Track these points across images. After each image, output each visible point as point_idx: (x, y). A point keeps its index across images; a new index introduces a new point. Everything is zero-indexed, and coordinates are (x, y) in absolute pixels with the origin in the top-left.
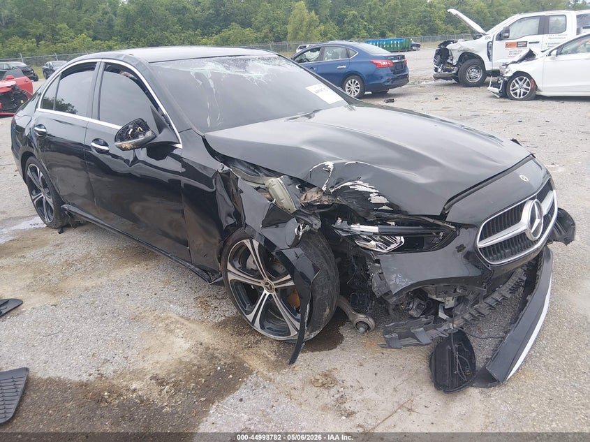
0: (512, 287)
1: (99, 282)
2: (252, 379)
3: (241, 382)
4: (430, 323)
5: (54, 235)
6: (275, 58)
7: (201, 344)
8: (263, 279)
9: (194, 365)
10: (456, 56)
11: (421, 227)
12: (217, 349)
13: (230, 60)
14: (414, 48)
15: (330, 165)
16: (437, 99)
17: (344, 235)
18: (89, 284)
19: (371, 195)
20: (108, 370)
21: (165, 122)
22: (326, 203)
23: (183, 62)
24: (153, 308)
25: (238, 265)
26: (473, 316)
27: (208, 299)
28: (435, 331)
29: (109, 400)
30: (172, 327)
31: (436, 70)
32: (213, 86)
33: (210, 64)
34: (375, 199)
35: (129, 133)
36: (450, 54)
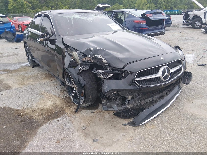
0: (158, 97)
1: (36, 83)
2: (65, 115)
3: (61, 116)
4: (119, 104)
5: (31, 68)
6: (101, 14)
7: (55, 104)
8: (74, 85)
9: (50, 109)
10: (191, 17)
11: (117, 71)
12: (59, 106)
13: (82, 14)
14: (182, 14)
15: (92, 48)
16: (180, 32)
17: (95, 73)
18: (33, 83)
19: (103, 60)
20: (26, 107)
21: (54, 33)
22: (92, 62)
23: (66, 14)
24: (47, 92)
25: (68, 80)
26: (137, 104)
27: (64, 91)
28: (121, 107)
29: (22, 115)
30: (50, 98)
31: (183, 22)
32: (72, 22)
33: (74, 15)
34: (104, 61)
35: (43, 36)
36: (189, 16)
